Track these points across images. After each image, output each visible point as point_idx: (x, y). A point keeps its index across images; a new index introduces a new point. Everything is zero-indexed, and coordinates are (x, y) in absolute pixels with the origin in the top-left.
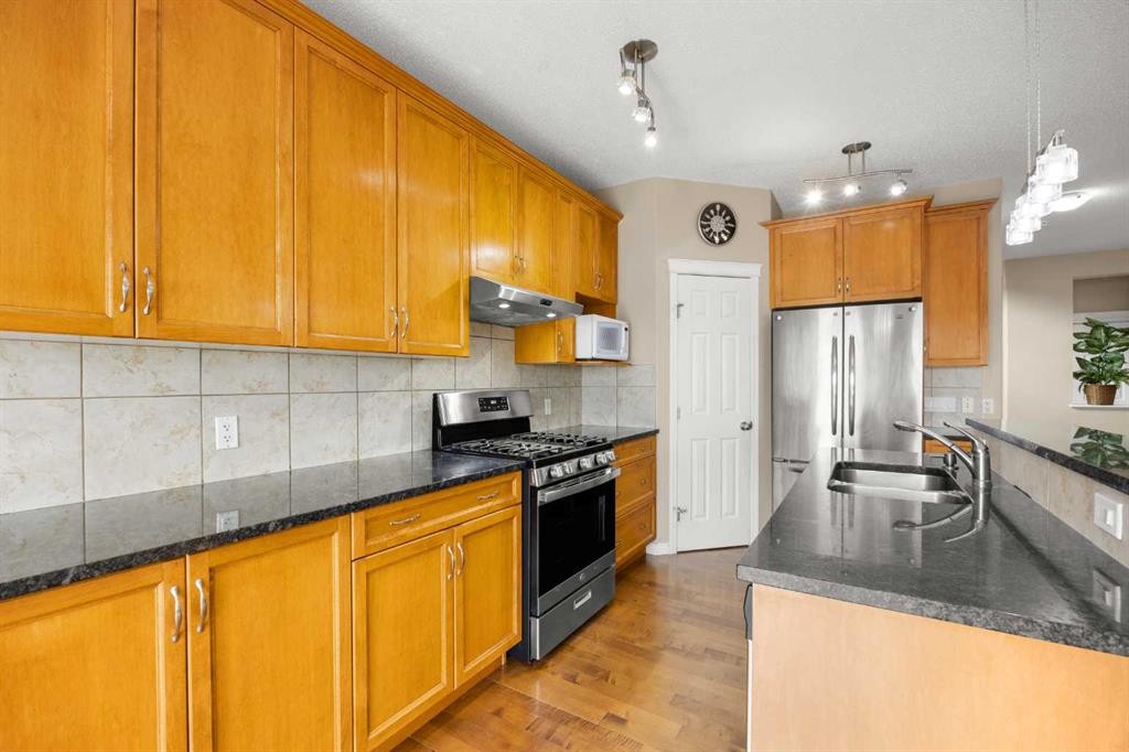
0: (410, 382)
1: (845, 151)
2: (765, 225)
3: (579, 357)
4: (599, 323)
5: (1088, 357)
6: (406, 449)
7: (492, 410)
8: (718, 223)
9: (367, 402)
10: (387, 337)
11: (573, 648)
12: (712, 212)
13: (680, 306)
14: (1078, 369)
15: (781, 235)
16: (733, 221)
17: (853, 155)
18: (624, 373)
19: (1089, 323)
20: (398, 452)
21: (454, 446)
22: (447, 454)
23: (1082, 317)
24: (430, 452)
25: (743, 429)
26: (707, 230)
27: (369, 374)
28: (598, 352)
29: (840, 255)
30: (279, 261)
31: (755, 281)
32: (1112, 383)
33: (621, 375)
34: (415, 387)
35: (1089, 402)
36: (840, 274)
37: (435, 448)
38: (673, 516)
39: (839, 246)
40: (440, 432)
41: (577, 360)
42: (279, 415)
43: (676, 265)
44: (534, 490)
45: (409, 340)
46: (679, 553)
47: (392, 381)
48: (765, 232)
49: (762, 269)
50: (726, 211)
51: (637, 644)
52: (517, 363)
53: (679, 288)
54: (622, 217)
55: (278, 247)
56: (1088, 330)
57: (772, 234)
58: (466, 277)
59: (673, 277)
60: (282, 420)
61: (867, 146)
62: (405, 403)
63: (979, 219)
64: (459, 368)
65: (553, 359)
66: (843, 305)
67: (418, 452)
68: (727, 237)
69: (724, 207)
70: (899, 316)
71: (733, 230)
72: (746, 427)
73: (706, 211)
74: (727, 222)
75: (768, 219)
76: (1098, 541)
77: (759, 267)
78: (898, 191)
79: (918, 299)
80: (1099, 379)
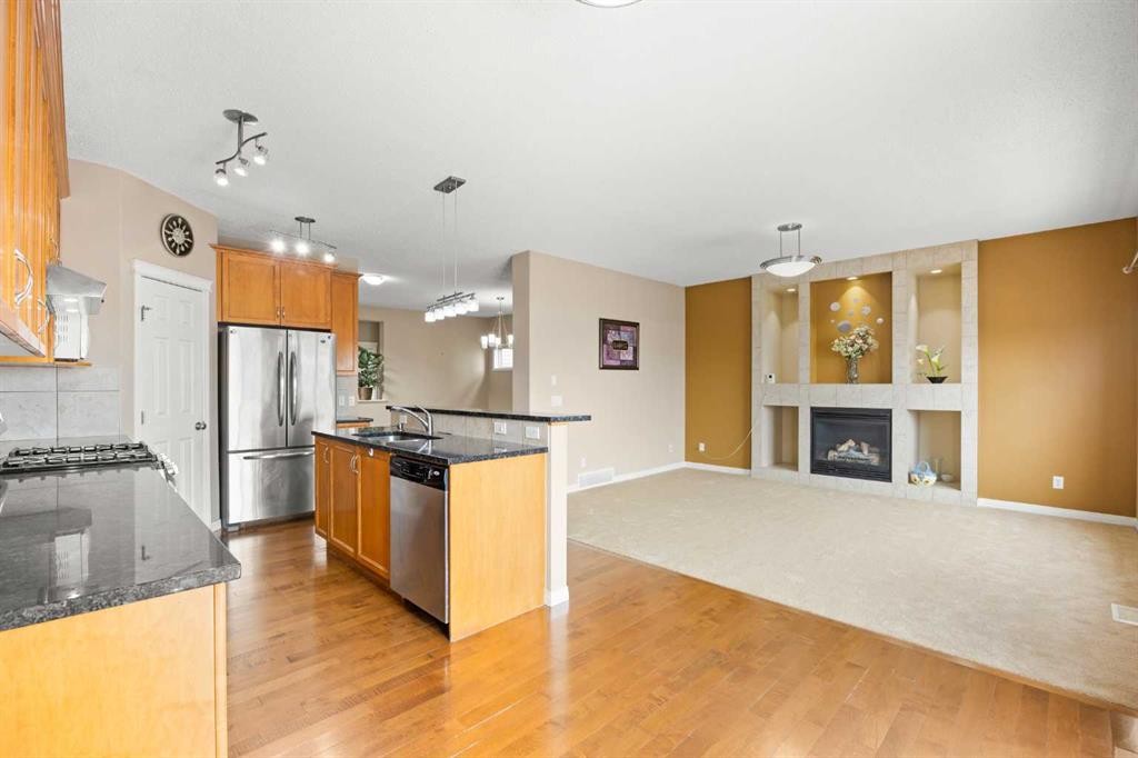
1: (298, 220)
2: (214, 247)
5: (361, 371)
8: (178, 236)
12: (175, 223)
13: (144, 308)
14: (357, 378)
15: (229, 260)
16: (191, 236)
17: (303, 224)
19: (359, 349)
23: (356, 345)
25: (198, 428)
26: (170, 239)
29: (278, 288)
31: (206, 294)
32: (371, 387)
33: (63, 378)
35: (360, 398)
36: (278, 304)
39: (277, 282)
41: (57, 359)
43: (141, 267)
48: (213, 254)
49: (212, 285)
50: (186, 227)
53: (143, 293)
56: (359, 354)
57: (221, 257)
59: (137, 277)
61: (313, 221)
63: (354, 284)
66: (286, 328)
68: (187, 249)
69: (184, 222)
70: (323, 342)
71: (191, 245)
72: (200, 427)
73: (170, 222)
74: (186, 236)
75: (215, 242)
76: (496, 438)
77: (210, 283)
78: (329, 259)
79: (328, 331)
80: (367, 386)
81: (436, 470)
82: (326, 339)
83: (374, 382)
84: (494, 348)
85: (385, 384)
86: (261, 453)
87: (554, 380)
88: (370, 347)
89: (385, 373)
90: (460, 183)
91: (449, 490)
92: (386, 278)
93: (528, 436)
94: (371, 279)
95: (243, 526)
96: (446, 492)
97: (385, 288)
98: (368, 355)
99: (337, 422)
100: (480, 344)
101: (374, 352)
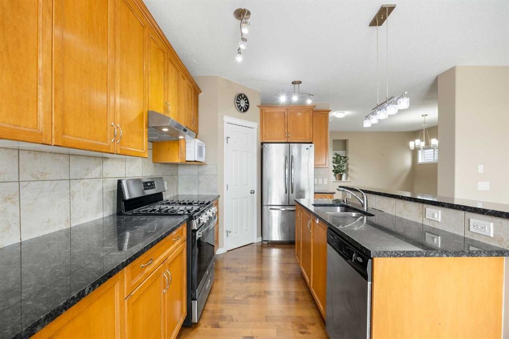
0: (101, 173)
1: (293, 83)
2: (259, 107)
4: (198, 143)
5: (336, 165)
6: (100, 216)
7: (148, 189)
8: (242, 103)
9: (77, 186)
10: (109, 142)
11: (208, 310)
12: (241, 97)
13: (228, 138)
14: (333, 169)
15: (265, 112)
16: (248, 103)
17: (296, 85)
18: (201, 169)
19: (336, 154)
20: (95, 219)
21: (135, 211)
22: (129, 217)
23: (334, 152)
24: (116, 217)
25: (251, 193)
26: (239, 105)
27: (77, 167)
28: (197, 158)
29: (286, 123)
30: (41, 75)
31: (255, 129)
32: (341, 173)
34: (105, 176)
35: (336, 180)
36: (286, 131)
37: (119, 213)
38: (225, 234)
39: (286, 120)
40: (123, 204)
41: (187, 161)
42: (11, 199)
43: (226, 119)
44: (195, 231)
45: (120, 145)
46: (228, 251)
47: (91, 172)
48: (258, 110)
49: (258, 125)
50: (245, 98)
51: (236, 298)
52: (153, 162)
53: (228, 130)
54: (201, 92)
55: (40, 64)
56: (336, 156)
57: (262, 110)
58: (146, 110)
59: (225, 124)
60: (14, 203)
61: (300, 82)
62: (99, 186)
63: (326, 116)
64: (128, 164)
65: (178, 160)
66: (289, 143)
67: (106, 217)
68: (246, 109)
69: (245, 96)
70: (307, 149)
71: (248, 107)
72: (252, 192)
73: (239, 96)
74: (246, 103)
75: (259, 104)
76: (426, 223)
77: (257, 124)
78: (309, 102)
79: (311, 143)
80: (338, 172)
81: (359, 255)
82: (309, 147)
83: (343, 171)
84: (419, 149)
85: (349, 173)
86: (281, 207)
87: (481, 169)
88: (341, 153)
89: (349, 167)
90: (391, 9)
91: (372, 281)
92: (347, 113)
93: (472, 229)
94: (337, 115)
95: (269, 242)
96: (369, 283)
97: (346, 119)
98: (340, 157)
99: (315, 193)
100: (408, 147)
101: (344, 155)
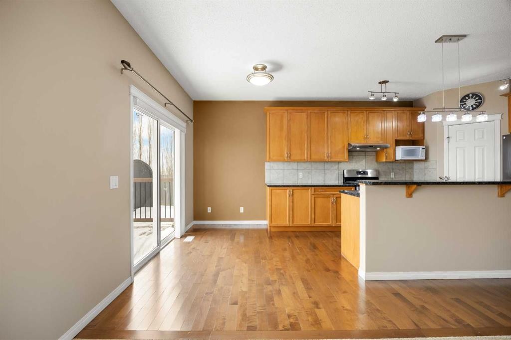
0: (338, 167)
3: (397, 159)
7: (361, 174)
8: (470, 102)
10: (326, 158)
12: (467, 98)
13: (449, 137)
18: (427, 164)
26: (464, 106)
27: (327, 166)
28: (403, 157)
31: (497, 121)
33: (426, 165)
34: (340, 169)
42: (309, 173)
45: (331, 159)
47: (333, 167)
49: (502, 116)
52: (376, 162)
54: (425, 108)
55: (305, 146)
58: (347, 143)
59: (446, 127)
62: (337, 172)
64: (354, 164)
65: (384, 160)
71: (480, 102)
73: (463, 98)
74: (477, 100)
75: (508, 92)
